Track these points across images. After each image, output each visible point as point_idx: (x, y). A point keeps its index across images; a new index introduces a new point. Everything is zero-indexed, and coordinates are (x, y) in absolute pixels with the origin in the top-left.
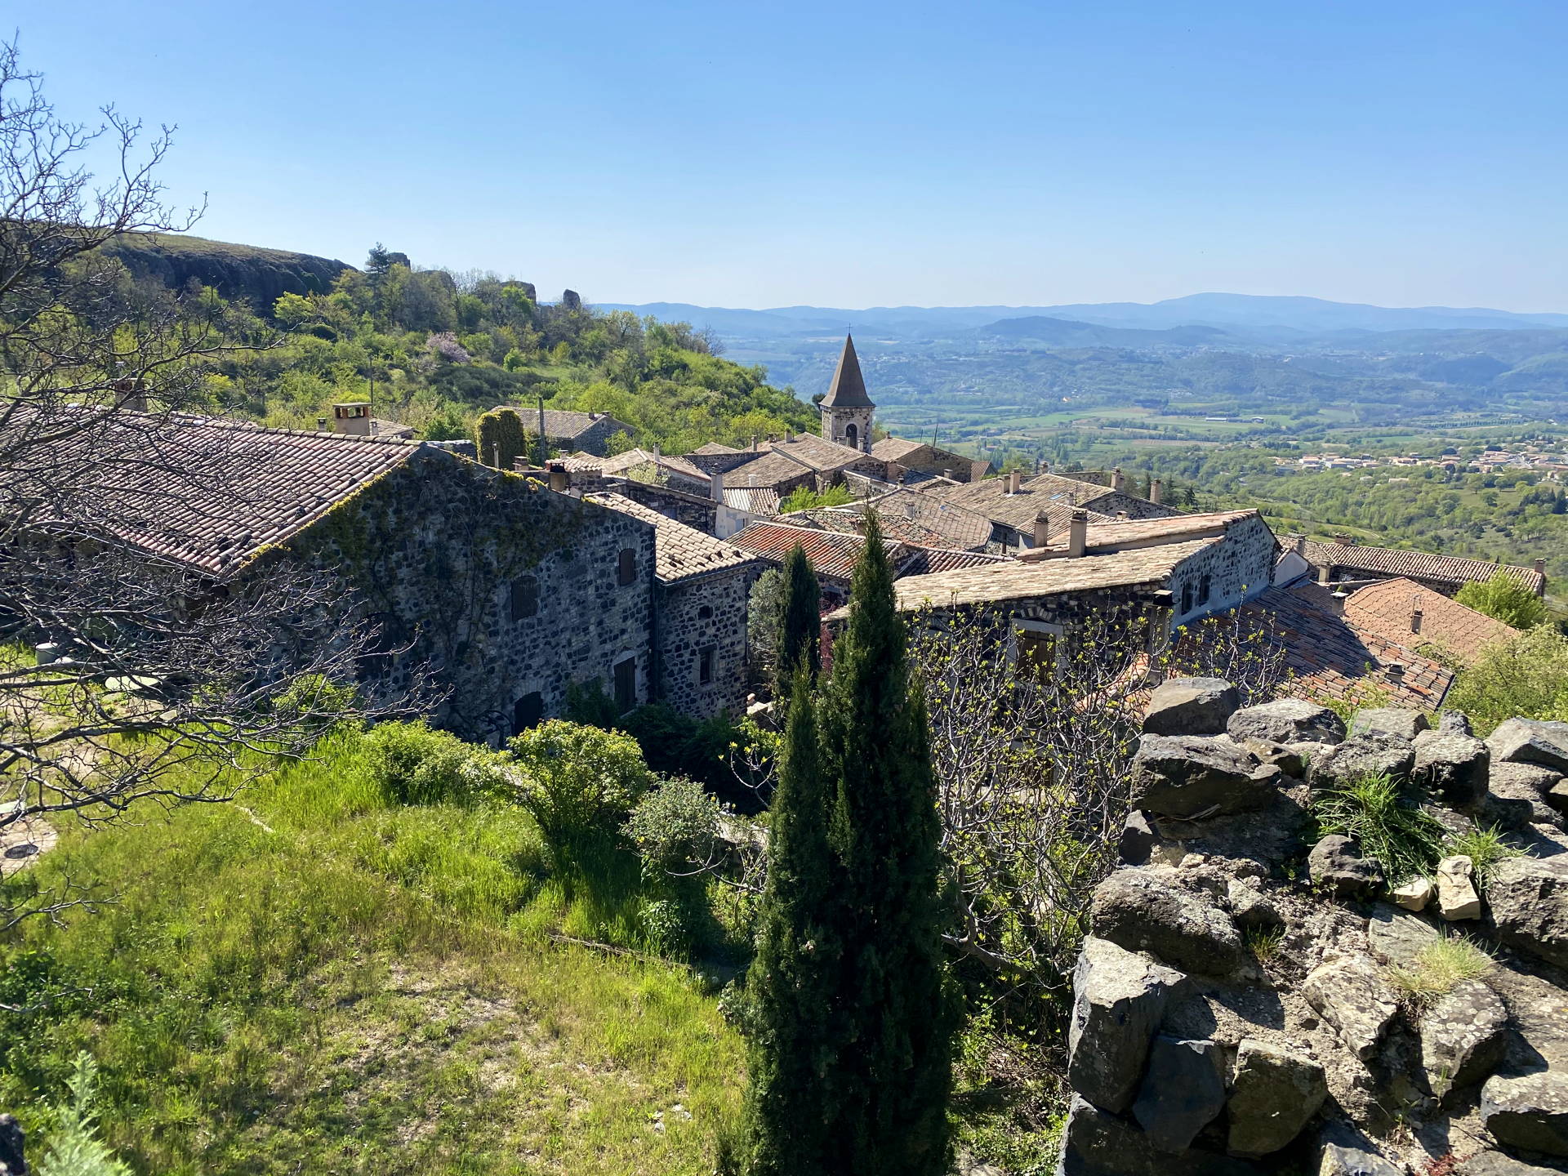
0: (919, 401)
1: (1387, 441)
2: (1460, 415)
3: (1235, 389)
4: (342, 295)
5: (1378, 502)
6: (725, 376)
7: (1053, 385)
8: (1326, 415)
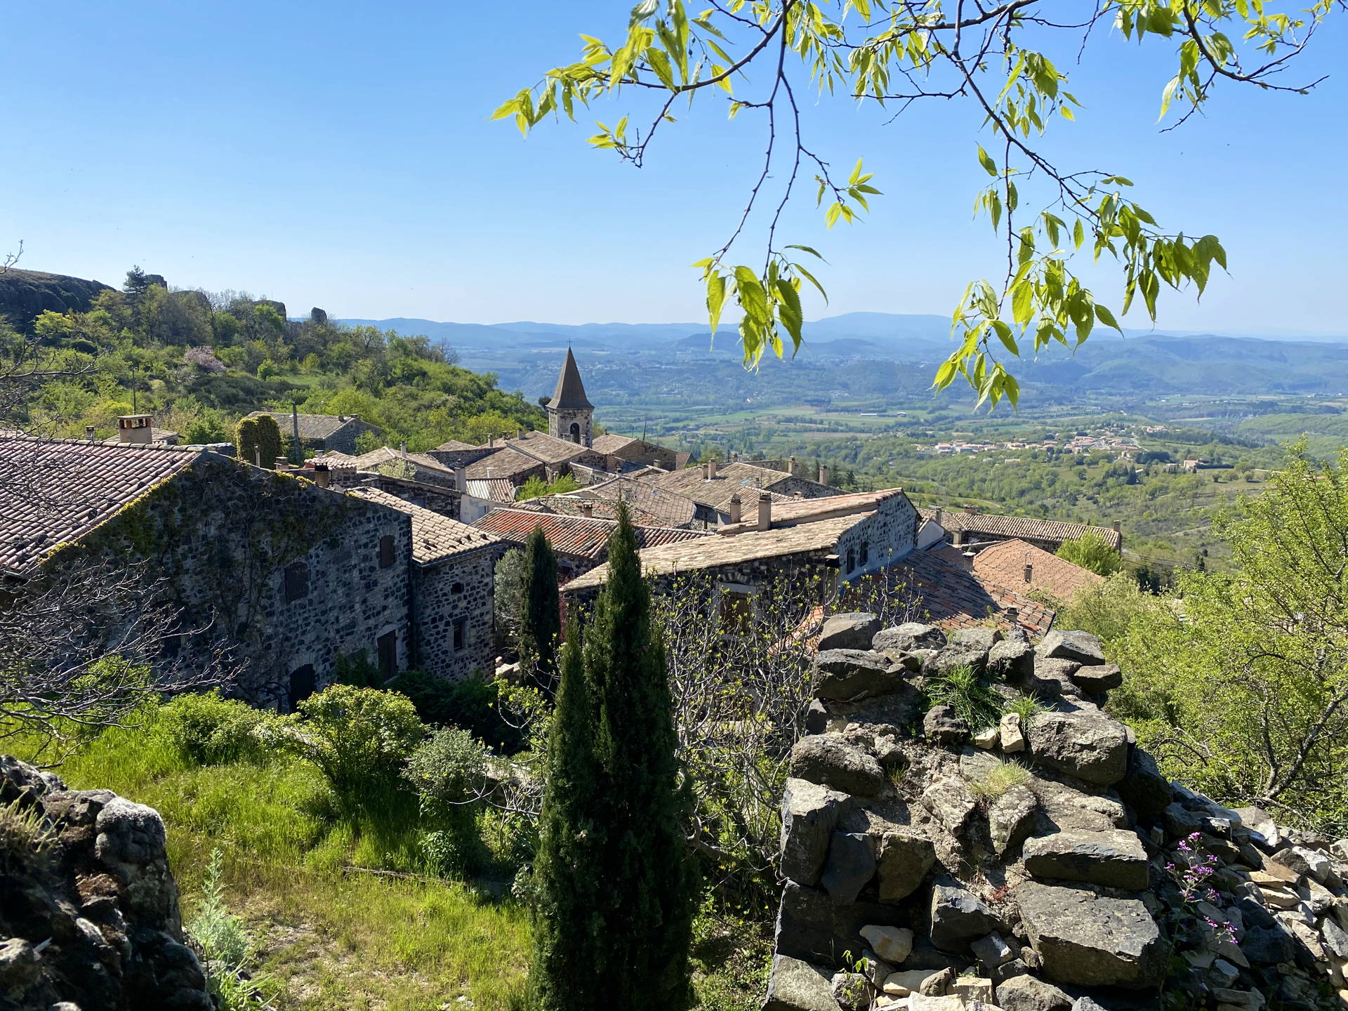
0: (629, 403)
1: (1002, 430)
2: (1055, 409)
3: (883, 389)
4: (102, 313)
5: (998, 478)
6: (461, 382)
7: (738, 388)
8: (954, 410)
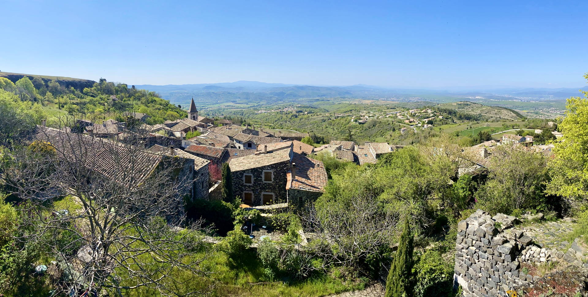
1: (271, 107)
2: (280, 102)
3: (247, 99)
4: (95, 88)
6: (163, 103)
7: (216, 99)
8: (262, 103)
